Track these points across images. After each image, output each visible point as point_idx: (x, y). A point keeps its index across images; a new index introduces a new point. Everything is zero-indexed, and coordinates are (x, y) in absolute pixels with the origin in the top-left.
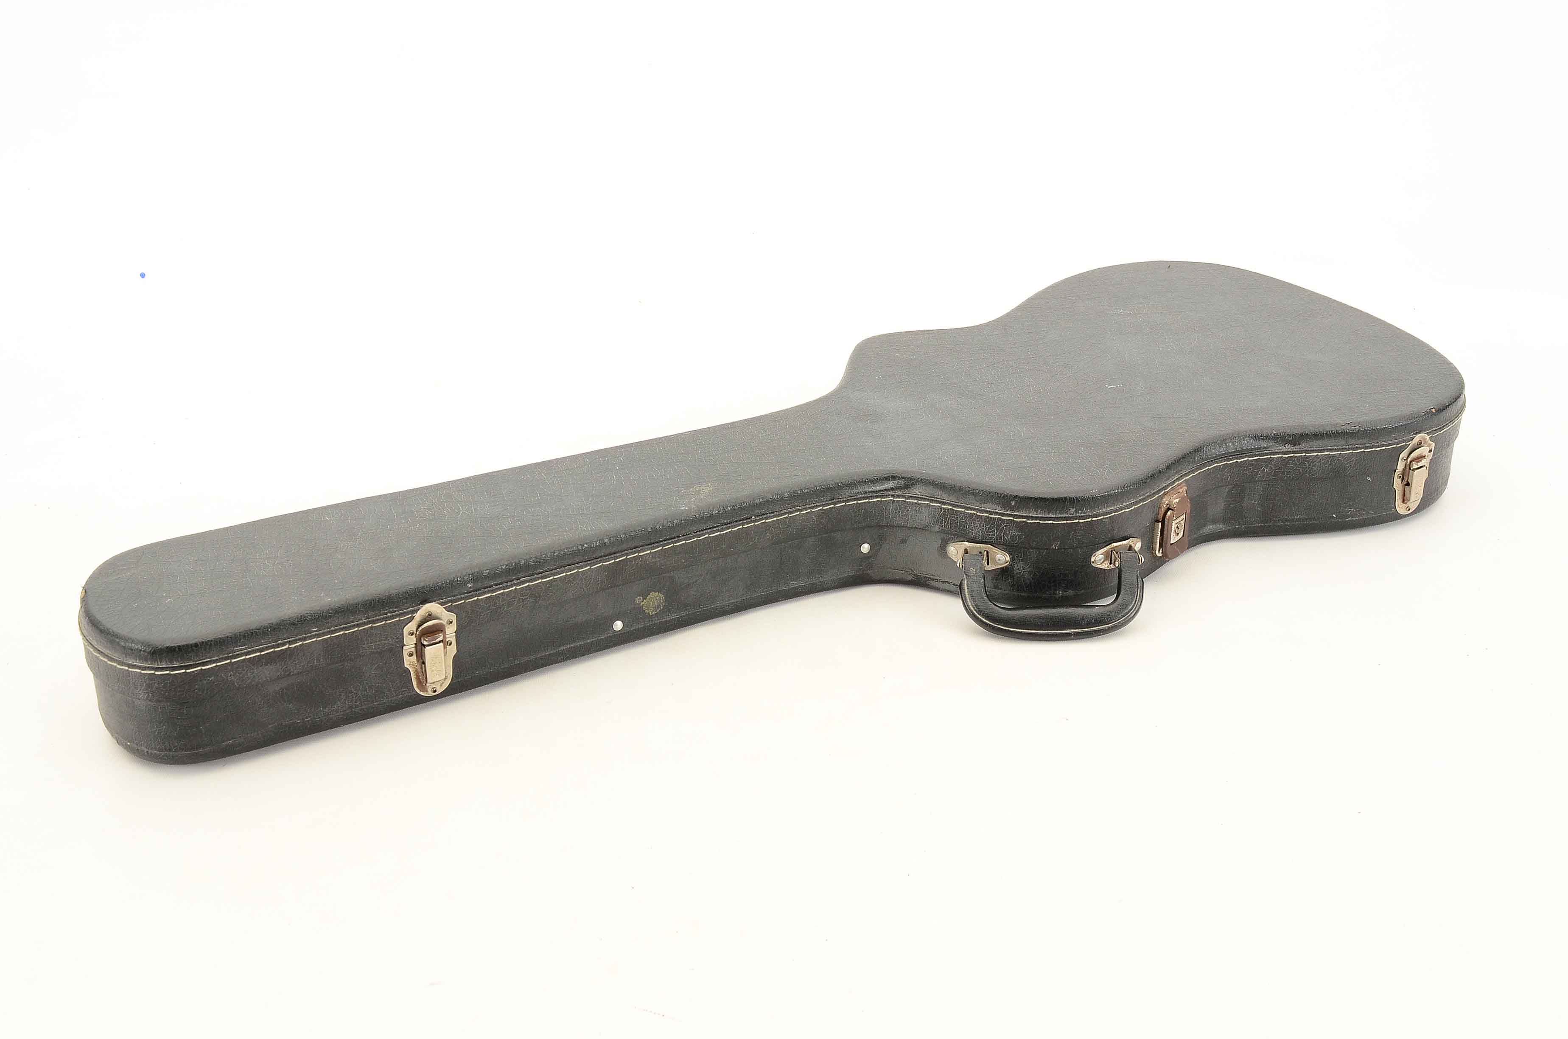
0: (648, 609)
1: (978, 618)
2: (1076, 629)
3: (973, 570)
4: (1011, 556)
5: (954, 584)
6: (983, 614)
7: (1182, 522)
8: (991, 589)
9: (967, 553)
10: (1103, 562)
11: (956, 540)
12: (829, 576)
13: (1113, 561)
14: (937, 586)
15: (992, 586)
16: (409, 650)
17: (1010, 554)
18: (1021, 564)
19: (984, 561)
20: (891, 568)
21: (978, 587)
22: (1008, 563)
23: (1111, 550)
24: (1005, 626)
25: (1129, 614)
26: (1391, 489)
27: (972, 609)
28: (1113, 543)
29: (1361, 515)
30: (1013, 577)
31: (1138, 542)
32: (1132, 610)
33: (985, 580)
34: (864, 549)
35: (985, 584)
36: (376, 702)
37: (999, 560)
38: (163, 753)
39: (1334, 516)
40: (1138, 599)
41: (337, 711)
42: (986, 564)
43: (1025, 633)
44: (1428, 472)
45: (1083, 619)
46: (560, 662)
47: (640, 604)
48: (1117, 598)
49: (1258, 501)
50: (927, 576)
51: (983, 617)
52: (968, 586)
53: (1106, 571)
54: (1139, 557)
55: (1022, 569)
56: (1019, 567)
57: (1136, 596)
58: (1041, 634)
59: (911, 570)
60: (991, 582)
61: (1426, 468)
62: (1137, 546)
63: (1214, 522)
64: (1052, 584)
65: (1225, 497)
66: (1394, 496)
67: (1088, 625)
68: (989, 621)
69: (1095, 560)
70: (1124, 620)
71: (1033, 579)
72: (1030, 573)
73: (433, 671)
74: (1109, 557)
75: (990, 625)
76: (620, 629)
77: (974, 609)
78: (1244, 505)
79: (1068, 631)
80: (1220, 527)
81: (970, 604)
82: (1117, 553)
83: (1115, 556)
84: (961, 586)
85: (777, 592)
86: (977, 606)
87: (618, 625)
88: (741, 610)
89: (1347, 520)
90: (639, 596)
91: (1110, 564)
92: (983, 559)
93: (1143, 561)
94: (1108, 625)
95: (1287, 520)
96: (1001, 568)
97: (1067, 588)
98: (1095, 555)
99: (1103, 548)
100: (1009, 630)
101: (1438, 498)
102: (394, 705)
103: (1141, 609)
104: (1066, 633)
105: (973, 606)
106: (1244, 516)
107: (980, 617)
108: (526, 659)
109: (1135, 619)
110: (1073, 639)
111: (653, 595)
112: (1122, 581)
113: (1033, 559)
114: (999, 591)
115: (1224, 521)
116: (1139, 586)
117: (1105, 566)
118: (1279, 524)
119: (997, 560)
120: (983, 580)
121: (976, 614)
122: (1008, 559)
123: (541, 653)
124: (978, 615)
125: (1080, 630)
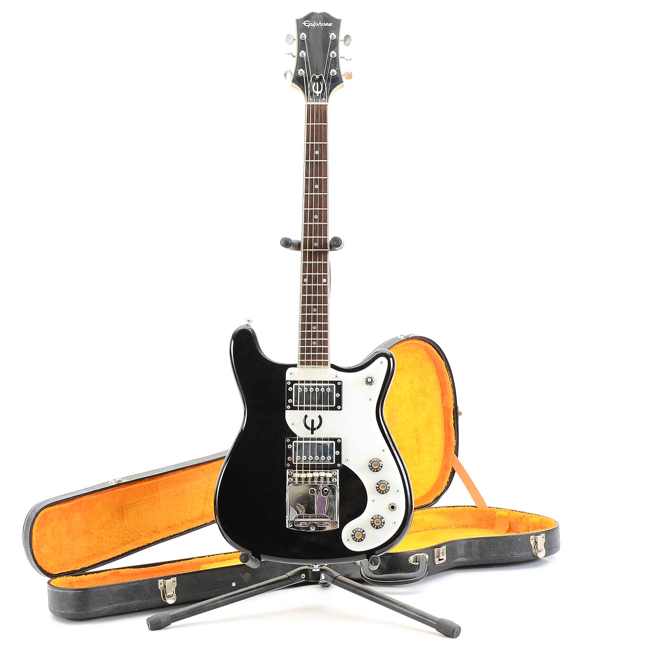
16: (160, 582)
26: (530, 544)
39: (508, 555)
44: (545, 539)
61: (543, 537)
66: (532, 548)
89: (514, 556)
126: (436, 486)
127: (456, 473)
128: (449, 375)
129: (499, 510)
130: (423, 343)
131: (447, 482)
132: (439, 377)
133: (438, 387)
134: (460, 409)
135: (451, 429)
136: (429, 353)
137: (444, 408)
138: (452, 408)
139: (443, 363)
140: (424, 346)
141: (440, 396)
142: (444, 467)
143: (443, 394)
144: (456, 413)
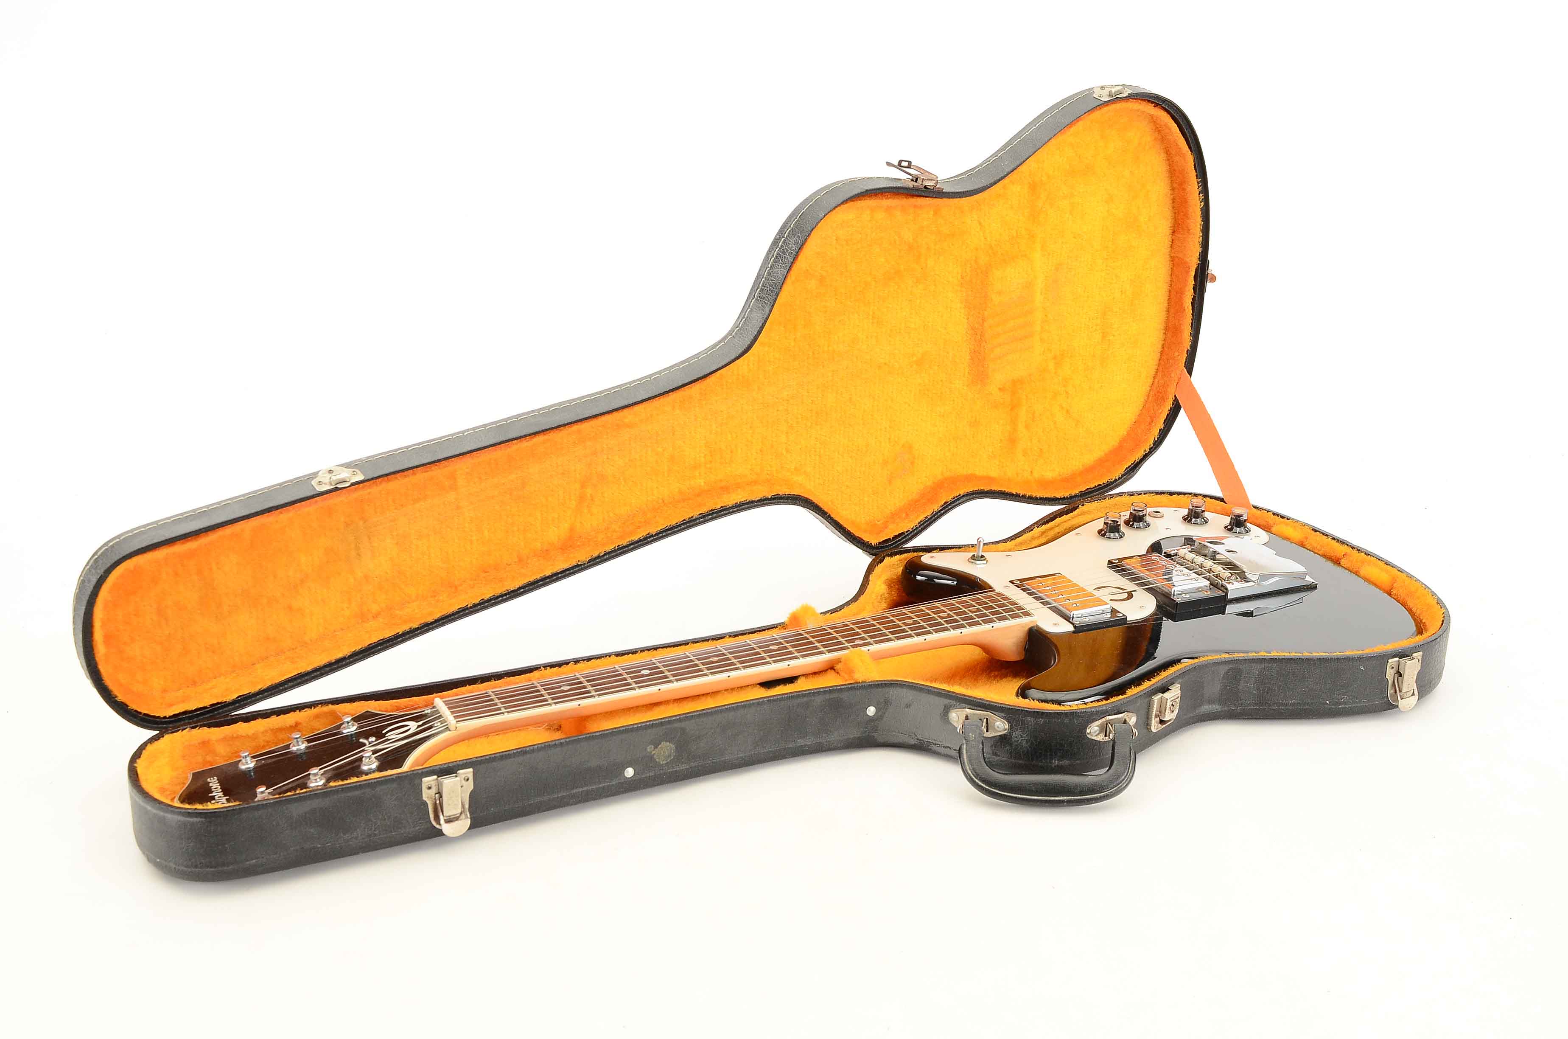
0: (659, 758)
1: (975, 782)
2: (1069, 796)
3: (972, 736)
4: (1010, 724)
5: (955, 750)
6: (980, 778)
7: (1177, 700)
8: (990, 756)
9: (968, 719)
10: (1098, 734)
11: (958, 707)
12: (835, 737)
13: (1107, 735)
14: (939, 751)
15: (991, 752)
16: (428, 783)
17: (1009, 722)
18: (1019, 732)
19: (983, 728)
20: (895, 732)
21: (976, 751)
22: (1006, 731)
23: (1106, 723)
24: (1001, 791)
25: (1121, 784)
26: (1383, 678)
27: (970, 772)
28: (1108, 715)
29: (1354, 702)
30: (1011, 745)
31: (1133, 716)
32: (1124, 781)
33: (983, 745)
34: (870, 712)
35: (983, 749)
36: (395, 832)
37: (998, 727)
38: (190, 870)
39: (1328, 702)
40: (1130, 771)
41: (356, 838)
42: (985, 731)
43: (1020, 798)
44: (1420, 664)
45: (1076, 787)
46: (572, 805)
47: (651, 752)
48: (1110, 769)
49: (1254, 684)
50: (929, 741)
51: (980, 781)
52: (966, 750)
53: (1101, 743)
54: (1132, 731)
55: (1020, 737)
56: (1017, 735)
57: (1128, 767)
58: (1035, 800)
59: (915, 734)
60: (989, 749)
61: (1419, 660)
62: (1132, 720)
63: (1210, 702)
64: (1048, 753)
65: (1221, 679)
66: (1387, 687)
67: (1080, 793)
68: (986, 785)
69: (1090, 732)
70: (1116, 790)
71: (1030, 747)
72: (1027, 742)
73: (449, 805)
74: (1104, 730)
75: (986, 788)
76: (631, 776)
77: (972, 773)
78: (1240, 688)
79: (1061, 798)
80: (1216, 707)
81: (968, 768)
82: (1112, 726)
83: (1110, 728)
84: (960, 751)
85: (785, 749)
86: (974, 770)
87: (630, 772)
88: (749, 765)
89: (1340, 706)
90: (652, 745)
91: (1106, 736)
92: (982, 726)
93: (1136, 735)
94: (1100, 794)
95: (1282, 704)
96: (1000, 736)
97: (1062, 757)
98: (1091, 727)
99: (1098, 720)
100: (1004, 795)
101: (1431, 691)
102: (411, 836)
103: (1132, 782)
104: (1060, 800)
105: (970, 770)
106: (1240, 698)
107: (977, 781)
108: (539, 799)
109: (1126, 790)
110: (1066, 806)
111: (664, 744)
112: (1116, 753)
113: (1030, 727)
114: (998, 758)
115: (1220, 702)
116: (1132, 758)
117: (1101, 738)
118: (1274, 708)
119: (996, 727)
120: (981, 746)
121: (973, 777)
122: (1007, 727)
123: (554, 794)
124: (975, 779)
125: (1072, 798)
126: (1132, 437)
127: (1182, 412)
128: (1199, 187)
129: (1281, 523)
130: (1150, 109)
131: (1160, 430)
132: (1172, 186)
133: (1168, 213)
134: (1214, 267)
135: (1184, 310)
136: (1158, 129)
137: (1173, 259)
138: (1194, 262)
139: (1190, 158)
140: (1152, 116)
141: (1168, 231)
142: (1156, 393)
143: (1178, 227)
144: (1202, 276)
